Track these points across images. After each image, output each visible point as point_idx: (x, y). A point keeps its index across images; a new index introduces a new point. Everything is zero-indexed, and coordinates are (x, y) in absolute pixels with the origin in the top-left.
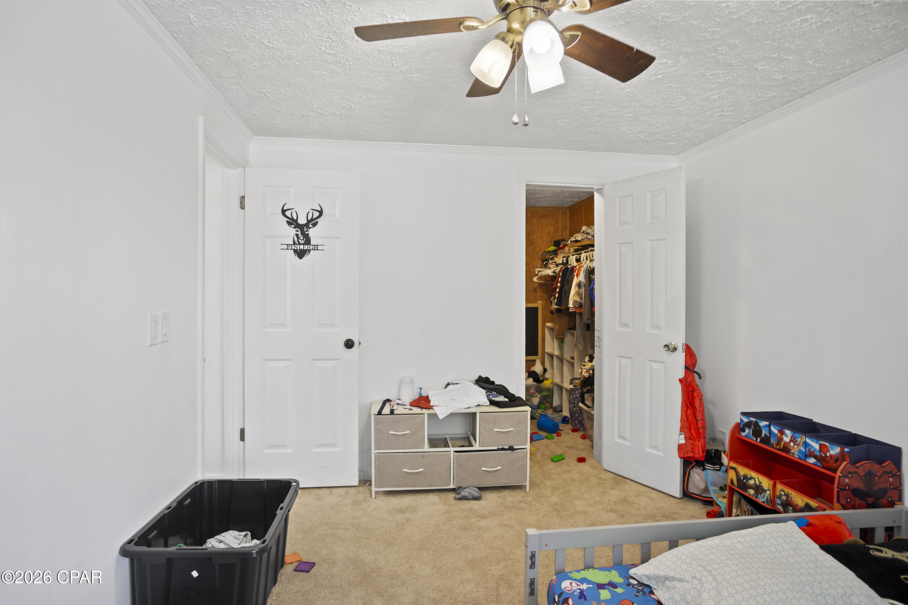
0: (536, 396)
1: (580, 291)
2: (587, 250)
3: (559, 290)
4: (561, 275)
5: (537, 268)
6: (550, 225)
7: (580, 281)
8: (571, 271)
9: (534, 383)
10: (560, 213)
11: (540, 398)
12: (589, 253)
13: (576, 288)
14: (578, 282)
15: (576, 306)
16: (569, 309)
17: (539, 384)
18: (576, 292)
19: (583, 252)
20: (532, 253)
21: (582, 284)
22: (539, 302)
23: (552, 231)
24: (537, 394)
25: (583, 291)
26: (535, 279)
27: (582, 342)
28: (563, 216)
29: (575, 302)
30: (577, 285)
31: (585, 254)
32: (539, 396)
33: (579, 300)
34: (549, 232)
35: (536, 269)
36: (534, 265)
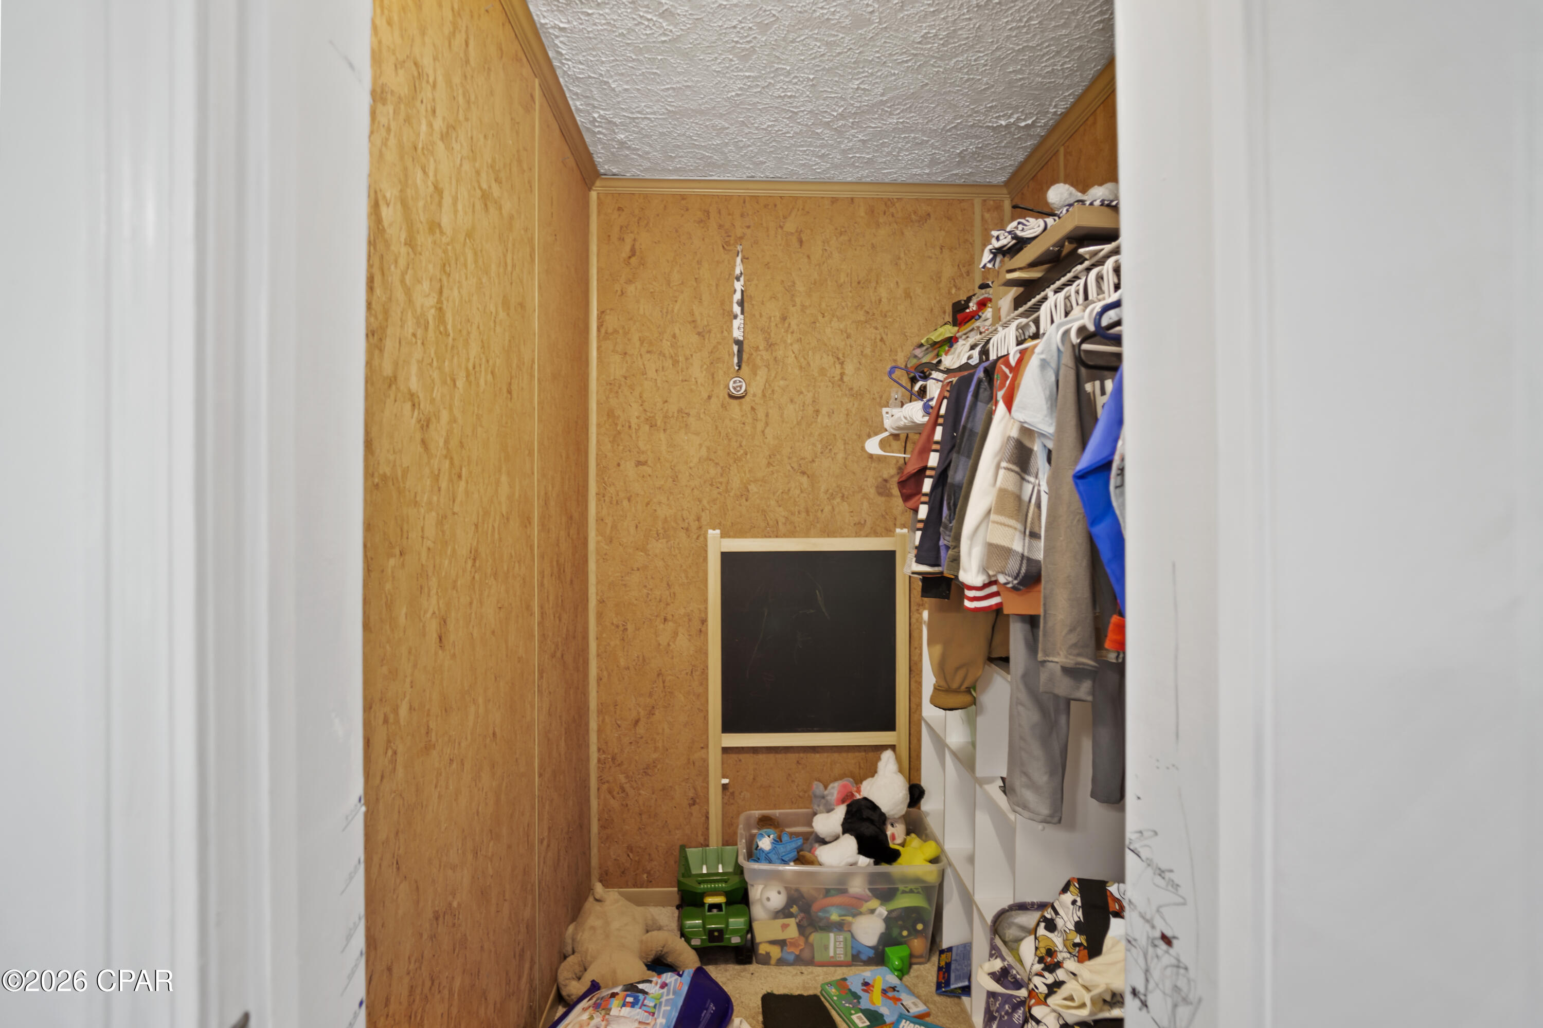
0: (872, 911)
1: (1028, 488)
2: (1069, 276)
3: (934, 487)
4: (943, 411)
5: (887, 406)
6: (941, 253)
7: (1027, 431)
8: (985, 384)
9: (864, 861)
10: (977, 203)
11: (887, 920)
12: (1081, 282)
13: (1002, 472)
14: (1014, 433)
15: (1002, 579)
16: (962, 596)
17: (884, 868)
18: (1002, 492)
19: (1049, 292)
20: (874, 351)
21: (1037, 447)
22: (898, 530)
23: (948, 271)
24: (874, 903)
25: (1044, 487)
26: (873, 446)
27: (1041, 777)
28: (987, 216)
29: (996, 552)
30: (1008, 454)
31: (1061, 295)
32: (883, 911)
33: (1018, 545)
34: (938, 276)
35: (885, 410)
36: (881, 397)
